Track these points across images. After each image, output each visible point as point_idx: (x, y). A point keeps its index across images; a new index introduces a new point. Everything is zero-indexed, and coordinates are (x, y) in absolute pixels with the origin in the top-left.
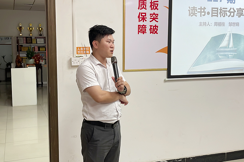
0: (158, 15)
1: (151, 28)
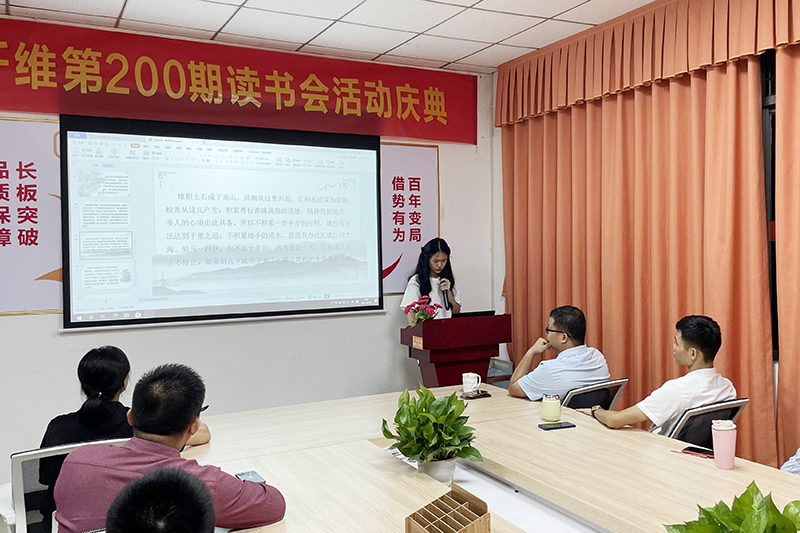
0: (36, 210)
1: (21, 235)
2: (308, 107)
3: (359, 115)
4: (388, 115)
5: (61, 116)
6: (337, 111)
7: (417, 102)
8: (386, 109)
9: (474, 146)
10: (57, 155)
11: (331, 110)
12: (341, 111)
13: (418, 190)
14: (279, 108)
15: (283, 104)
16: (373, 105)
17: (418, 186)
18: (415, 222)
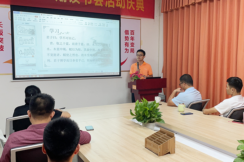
0: (3, 39)
2: (96, 4)
3: (114, 7)
4: (124, 7)
5: (11, 5)
6: (106, 6)
7: (134, 3)
8: (123, 6)
9: (153, 19)
10: (9, 19)
11: (104, 5)
12: (108, 6)
13: (134, 35)
14: (86, 4)
15: (87, 3)
16: (119, 4)
17: (134, 33)
18: (132, 46)
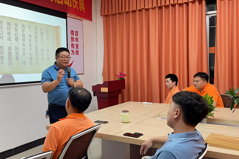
3: (62, 4)
4: (70, 6)
6: (56, 2)
7: (77, 3)
8: (70, 4)
9: (91, 22)
13: (78, 36)
16: (66, 1)
17: (78, 34)
18: (77, 48)
